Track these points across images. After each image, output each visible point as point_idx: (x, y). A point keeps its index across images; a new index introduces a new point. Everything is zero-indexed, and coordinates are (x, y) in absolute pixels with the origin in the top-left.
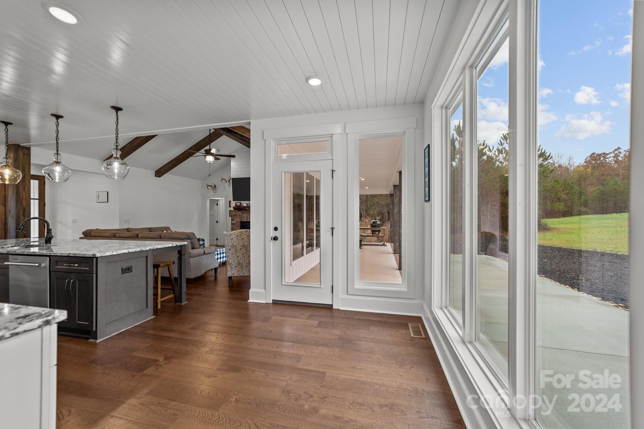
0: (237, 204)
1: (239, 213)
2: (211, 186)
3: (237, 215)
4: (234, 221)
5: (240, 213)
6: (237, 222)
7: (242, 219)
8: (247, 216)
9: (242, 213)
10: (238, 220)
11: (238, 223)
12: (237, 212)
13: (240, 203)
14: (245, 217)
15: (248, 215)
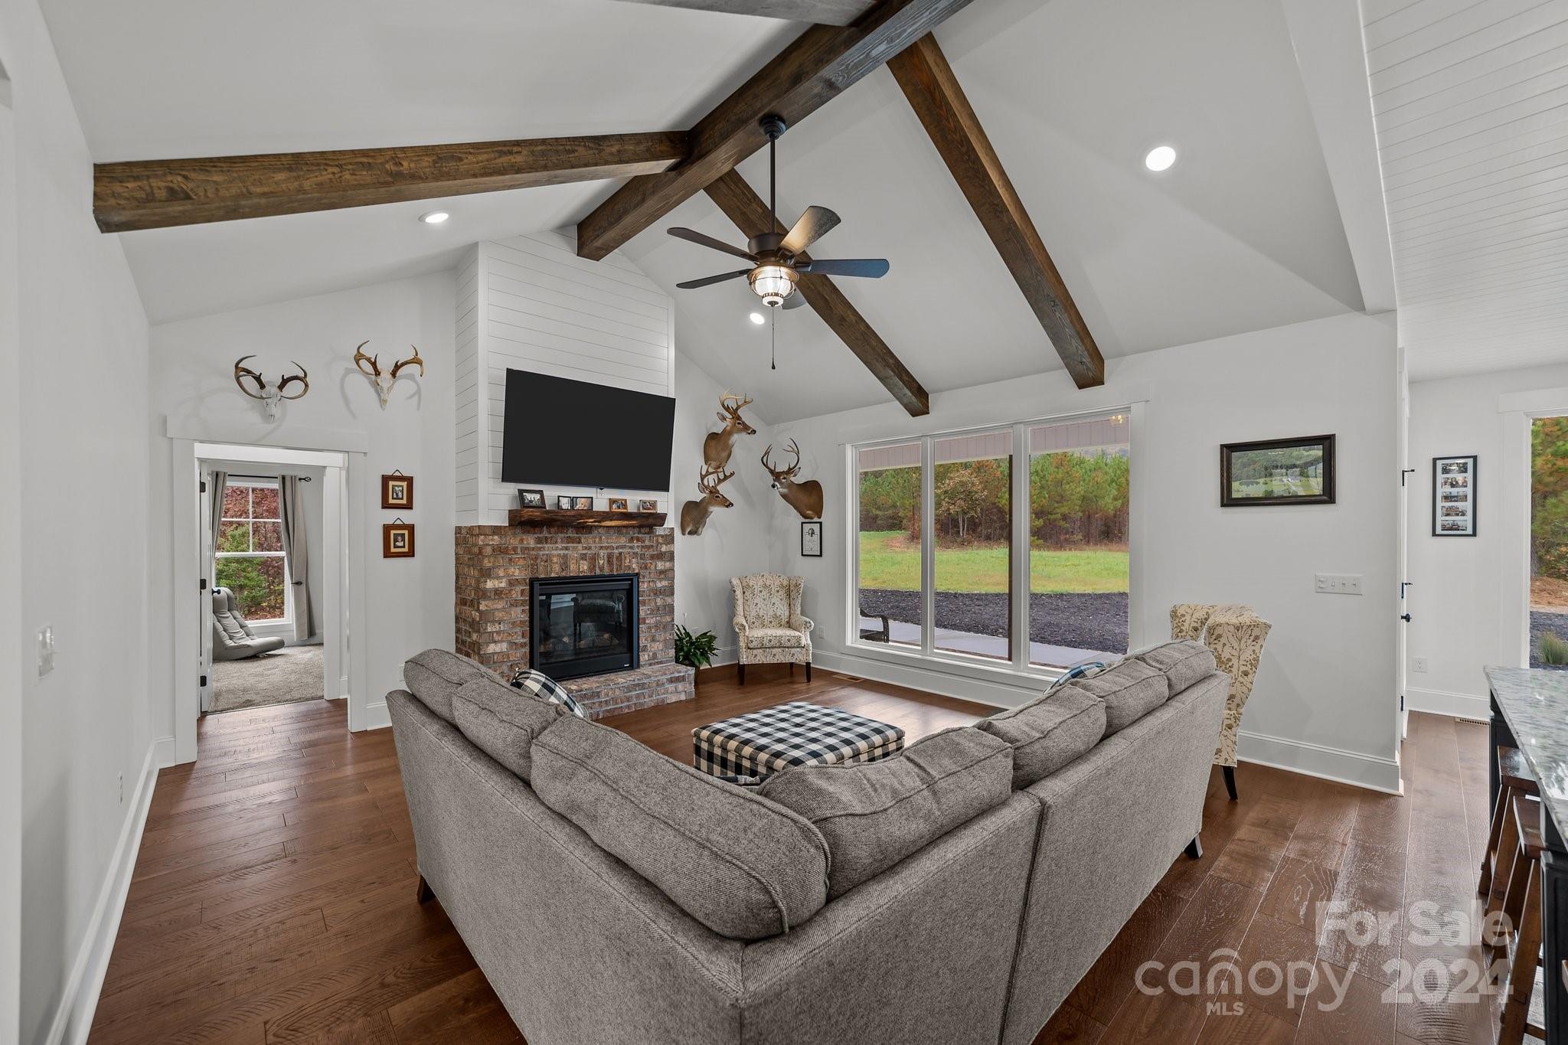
0: (529, 497)
1: (522, 540)
2: (258, 379)
3: (515, 549)
4: (498, 578)
5: (530, 541)
6: (512, 583)
7: (541, 569)
8: (565, 556)
9: (539, 541)
10: (517, 573)
11: (519, 588)
12: (514, 534)
13: (541, 492)
14: (555, 560)
15: (567, 549)
